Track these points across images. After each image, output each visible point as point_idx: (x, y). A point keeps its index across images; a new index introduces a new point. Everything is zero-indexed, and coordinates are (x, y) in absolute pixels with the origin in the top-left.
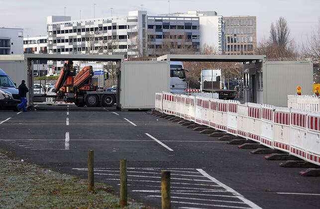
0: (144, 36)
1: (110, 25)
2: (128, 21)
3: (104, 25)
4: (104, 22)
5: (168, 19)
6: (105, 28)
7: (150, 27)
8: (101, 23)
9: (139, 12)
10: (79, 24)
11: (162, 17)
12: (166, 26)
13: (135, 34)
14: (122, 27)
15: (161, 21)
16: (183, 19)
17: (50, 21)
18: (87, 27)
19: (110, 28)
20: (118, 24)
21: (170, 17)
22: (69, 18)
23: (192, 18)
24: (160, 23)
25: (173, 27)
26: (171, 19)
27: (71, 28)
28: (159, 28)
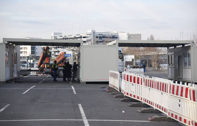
0: (94, 41)
1: (79, 36)
2: (87, 34)
3: (77, 36)
4: (76, 35)
5: (105, 34)
6: (77, 38)
7: (97, 37)
8: (75, 35)
9: (92, 31)
10: (65, 36)
11: (102, 33)
12: (104, 37)
13: (90, 40)
14: (84, 37)
15: (102, 34)
16: (111, 34)
17: (53, 35)
18: (69, 37)
19: (79, 38)
20: (83, 36)
21: (105, 33)
22: (61, 34)
23: (115, 33)
24: (101, 36)
25: (107, 37)
26: (106, 34)
27: (62, 38)
28: (100, 38)
